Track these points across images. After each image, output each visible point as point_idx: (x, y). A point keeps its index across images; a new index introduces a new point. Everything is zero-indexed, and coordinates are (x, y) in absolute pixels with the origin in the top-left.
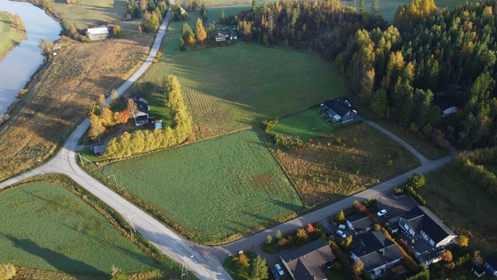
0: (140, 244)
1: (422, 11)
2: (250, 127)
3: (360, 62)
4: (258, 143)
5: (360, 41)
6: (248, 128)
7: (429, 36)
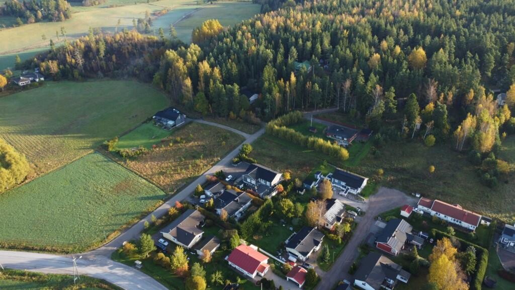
0: (14, 276)
1: (212, 31)
2: (92, 151)
3: (176, 76)
4: (105, 161)
5: (170, 59)
6: (90, 152)
7: (223, 46)
